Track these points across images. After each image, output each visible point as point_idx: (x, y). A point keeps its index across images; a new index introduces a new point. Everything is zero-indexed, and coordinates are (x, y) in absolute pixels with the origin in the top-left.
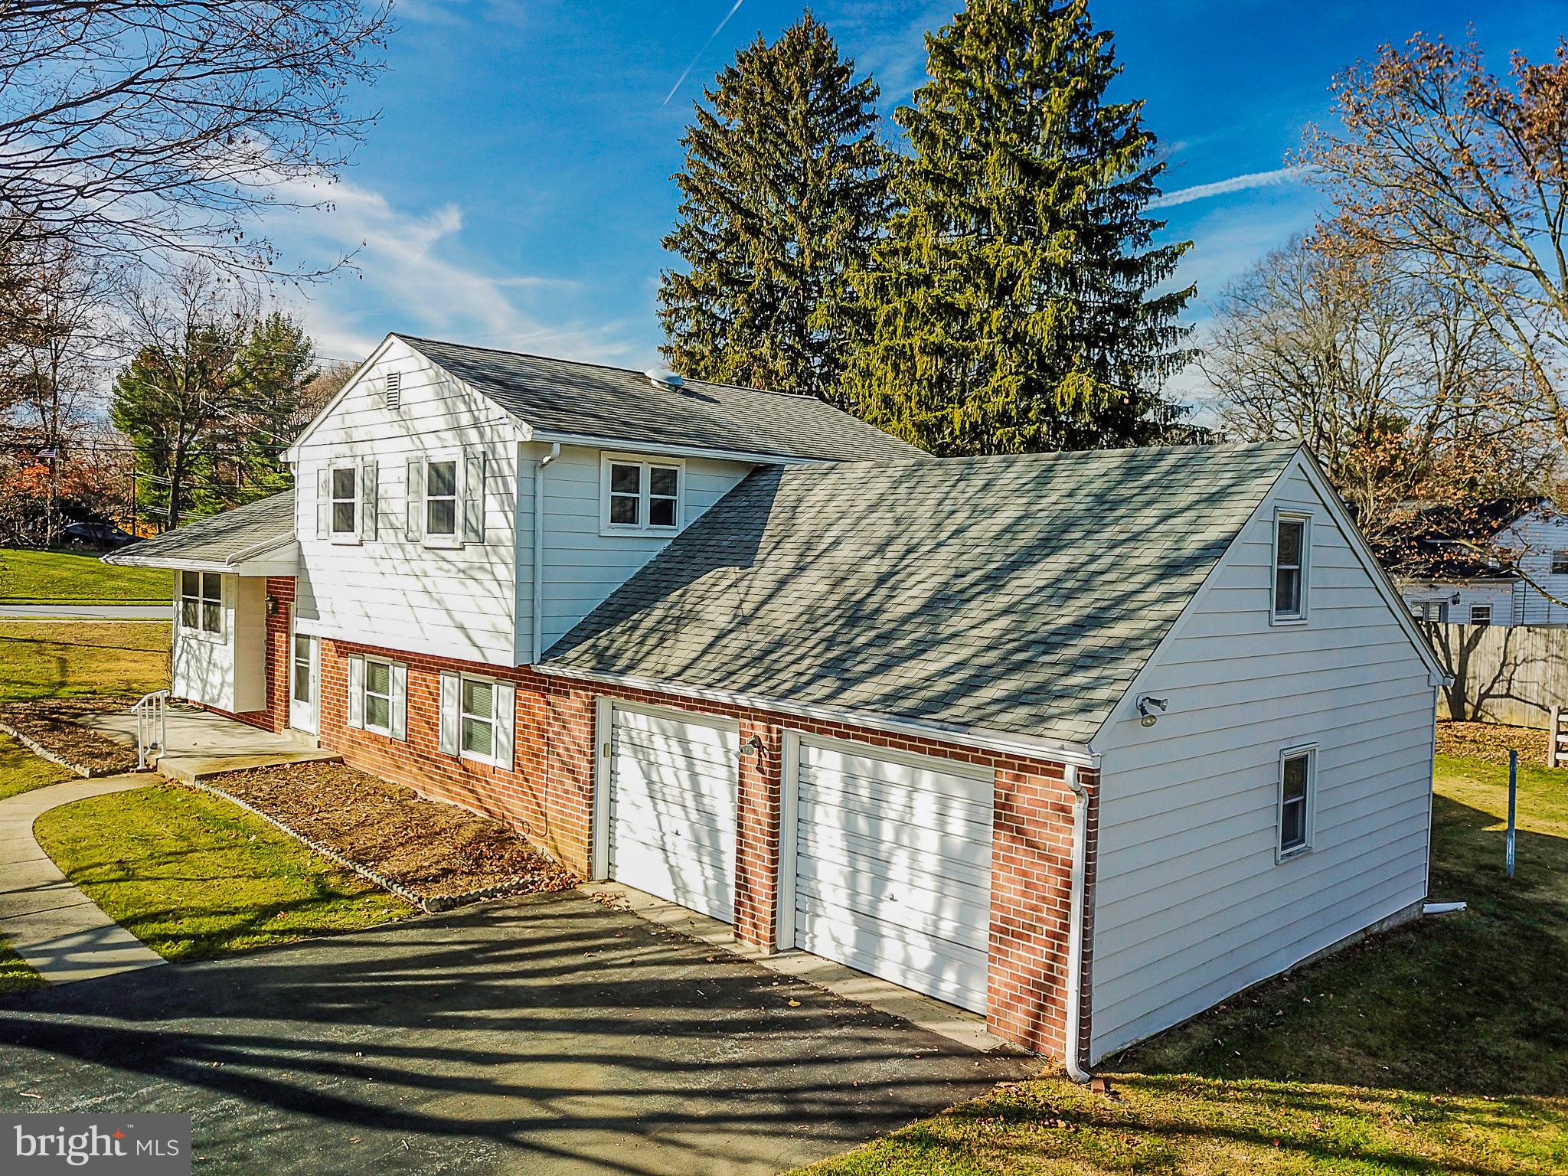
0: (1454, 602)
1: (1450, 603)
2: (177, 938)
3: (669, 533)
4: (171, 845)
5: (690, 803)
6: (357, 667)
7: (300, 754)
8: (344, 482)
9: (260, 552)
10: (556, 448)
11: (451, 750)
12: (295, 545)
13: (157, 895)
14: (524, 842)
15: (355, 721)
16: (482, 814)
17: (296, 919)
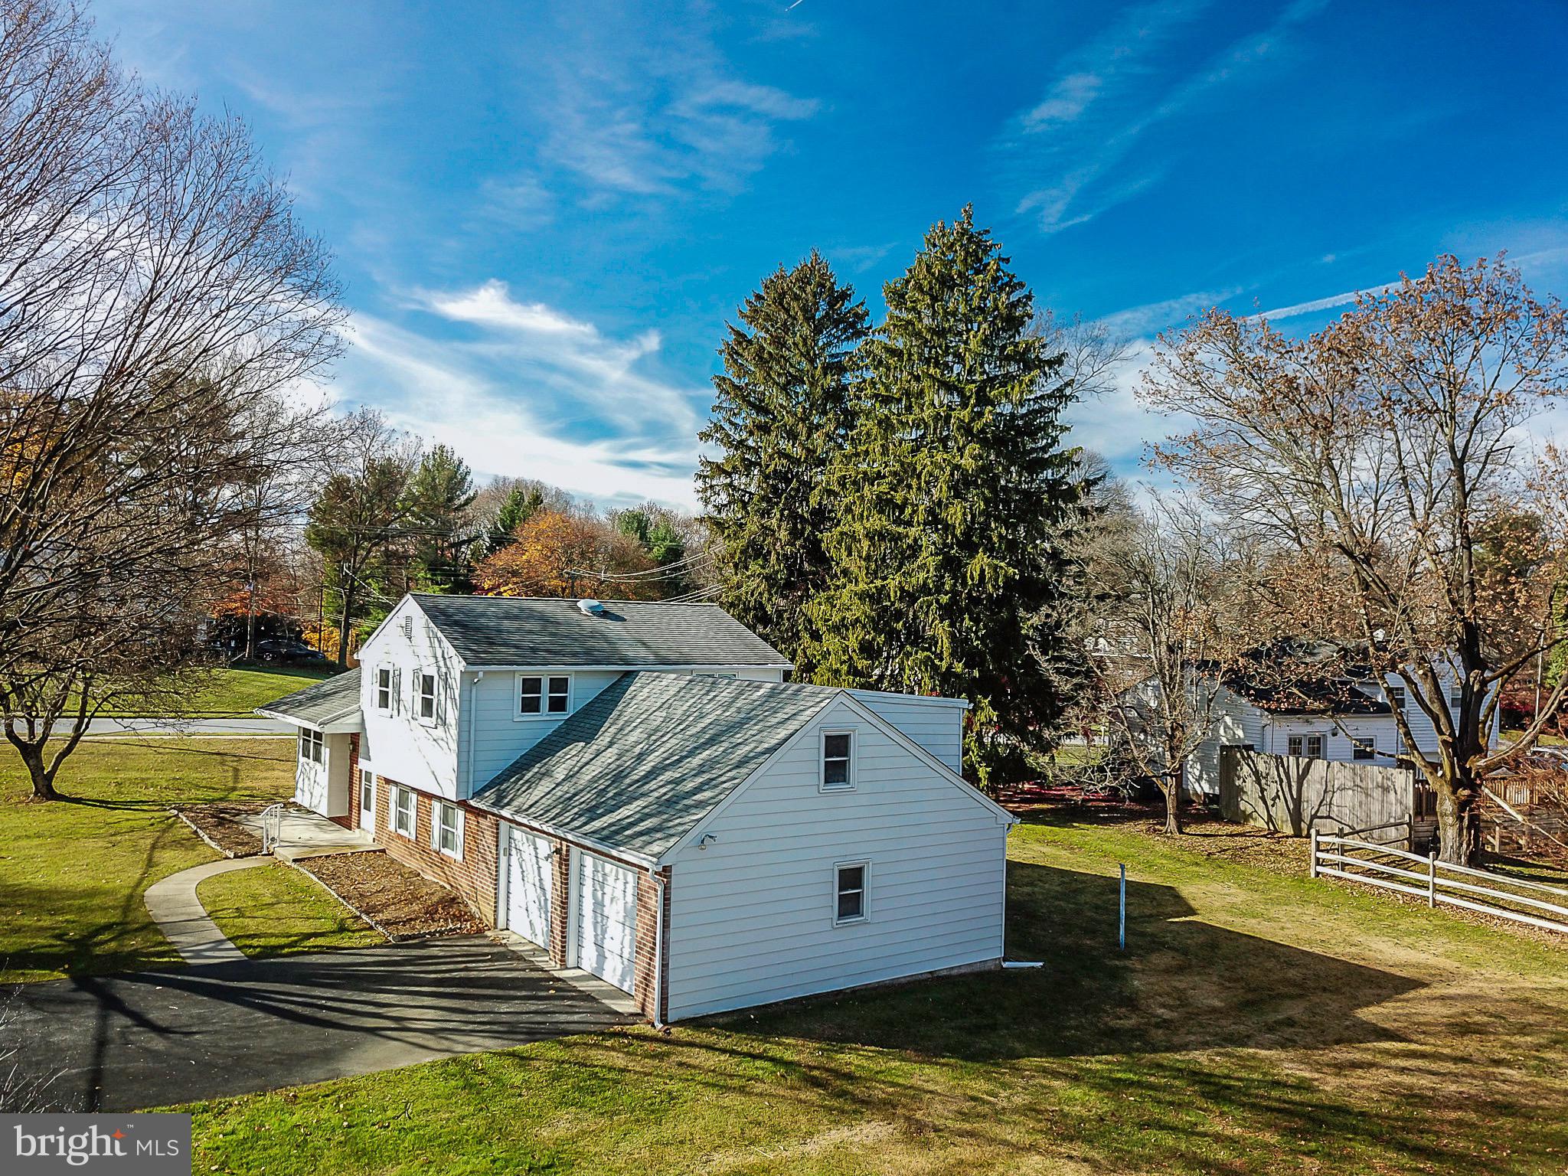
0: (1334, 735)
1: (1329, 735)
2: (255, 947)
3: (561, 717)
4: (268, 900)
5: (538, 884)
6: (394, 793)
7: (360, 846)
8: (384, 677)
9: (338, 718)
10: (481, 674)
11: (435, 846)
12: (360, 713)
13: (252, 926)
14: (466, 906)
15: (392, 827)
16: (448, 887)
17: (320, 941)
